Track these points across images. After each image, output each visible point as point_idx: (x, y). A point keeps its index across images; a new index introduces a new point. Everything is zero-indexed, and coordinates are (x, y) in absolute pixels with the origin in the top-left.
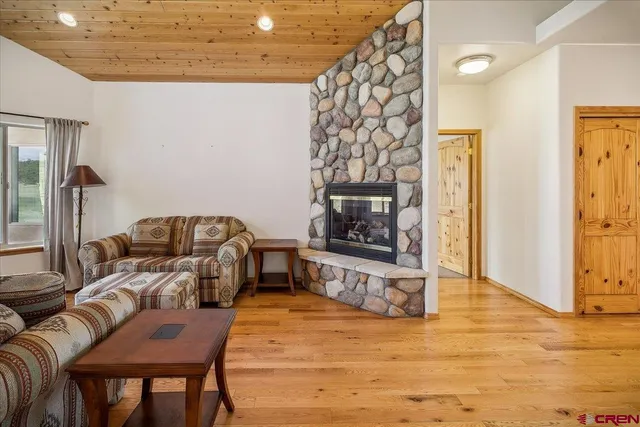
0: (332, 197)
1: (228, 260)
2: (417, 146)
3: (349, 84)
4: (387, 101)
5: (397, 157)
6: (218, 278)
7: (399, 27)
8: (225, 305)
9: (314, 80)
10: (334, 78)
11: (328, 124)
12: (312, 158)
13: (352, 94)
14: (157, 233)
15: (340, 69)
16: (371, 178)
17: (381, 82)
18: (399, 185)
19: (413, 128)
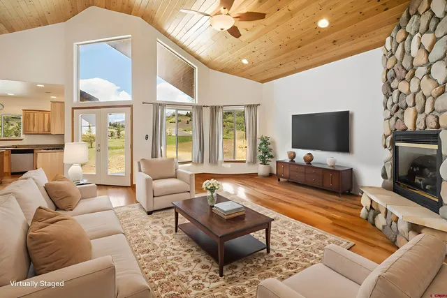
0: (397, 144)
3: (404, 40)
4: (432, 47)
9: (383, 43)
10: (396, 37)
11: (393, 79)
13: (406, 49)
15: (399, 28)
16: (421, 126)
17: (427, 30)
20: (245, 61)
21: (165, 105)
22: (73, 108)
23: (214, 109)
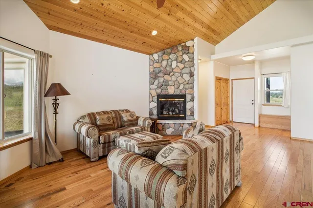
0: (160, 100)
2: (193, 83)
3: (168, 60)
4: (183, 69)
5: (187, 86)
7: (187, 47)
9: (151, 54)
10: (162, 56)
11: (159, 72)
12: (150, 84)
13: (169, 63)
14: (109, 119)
15: (164, 54)
16: (178, 93)
17: (181, 62)
18: (187, 95)
19: (192, 78)
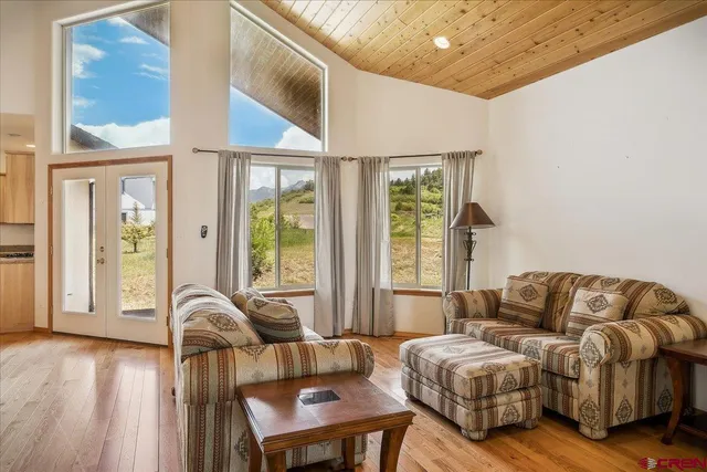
1: (591, 355)
6: (577, 380)
8: (586, 431)
14: (528, 293)
20: (442, 42)
21: (248, 156)
22: (52, 167)
23: (369, 167)
